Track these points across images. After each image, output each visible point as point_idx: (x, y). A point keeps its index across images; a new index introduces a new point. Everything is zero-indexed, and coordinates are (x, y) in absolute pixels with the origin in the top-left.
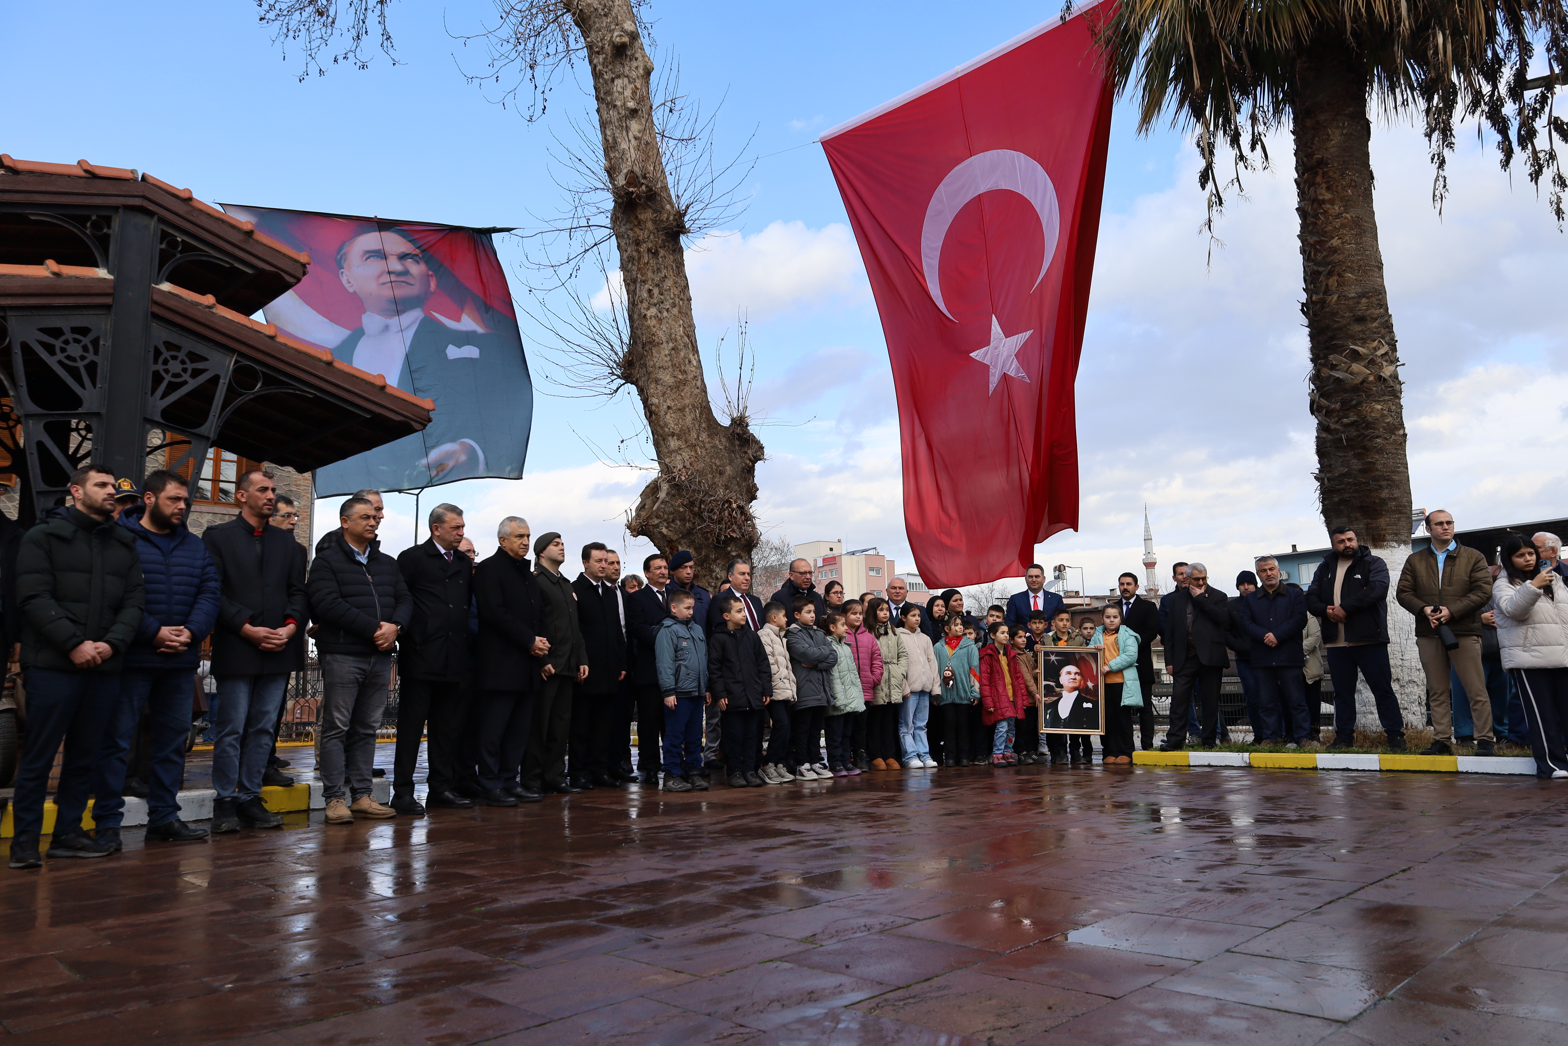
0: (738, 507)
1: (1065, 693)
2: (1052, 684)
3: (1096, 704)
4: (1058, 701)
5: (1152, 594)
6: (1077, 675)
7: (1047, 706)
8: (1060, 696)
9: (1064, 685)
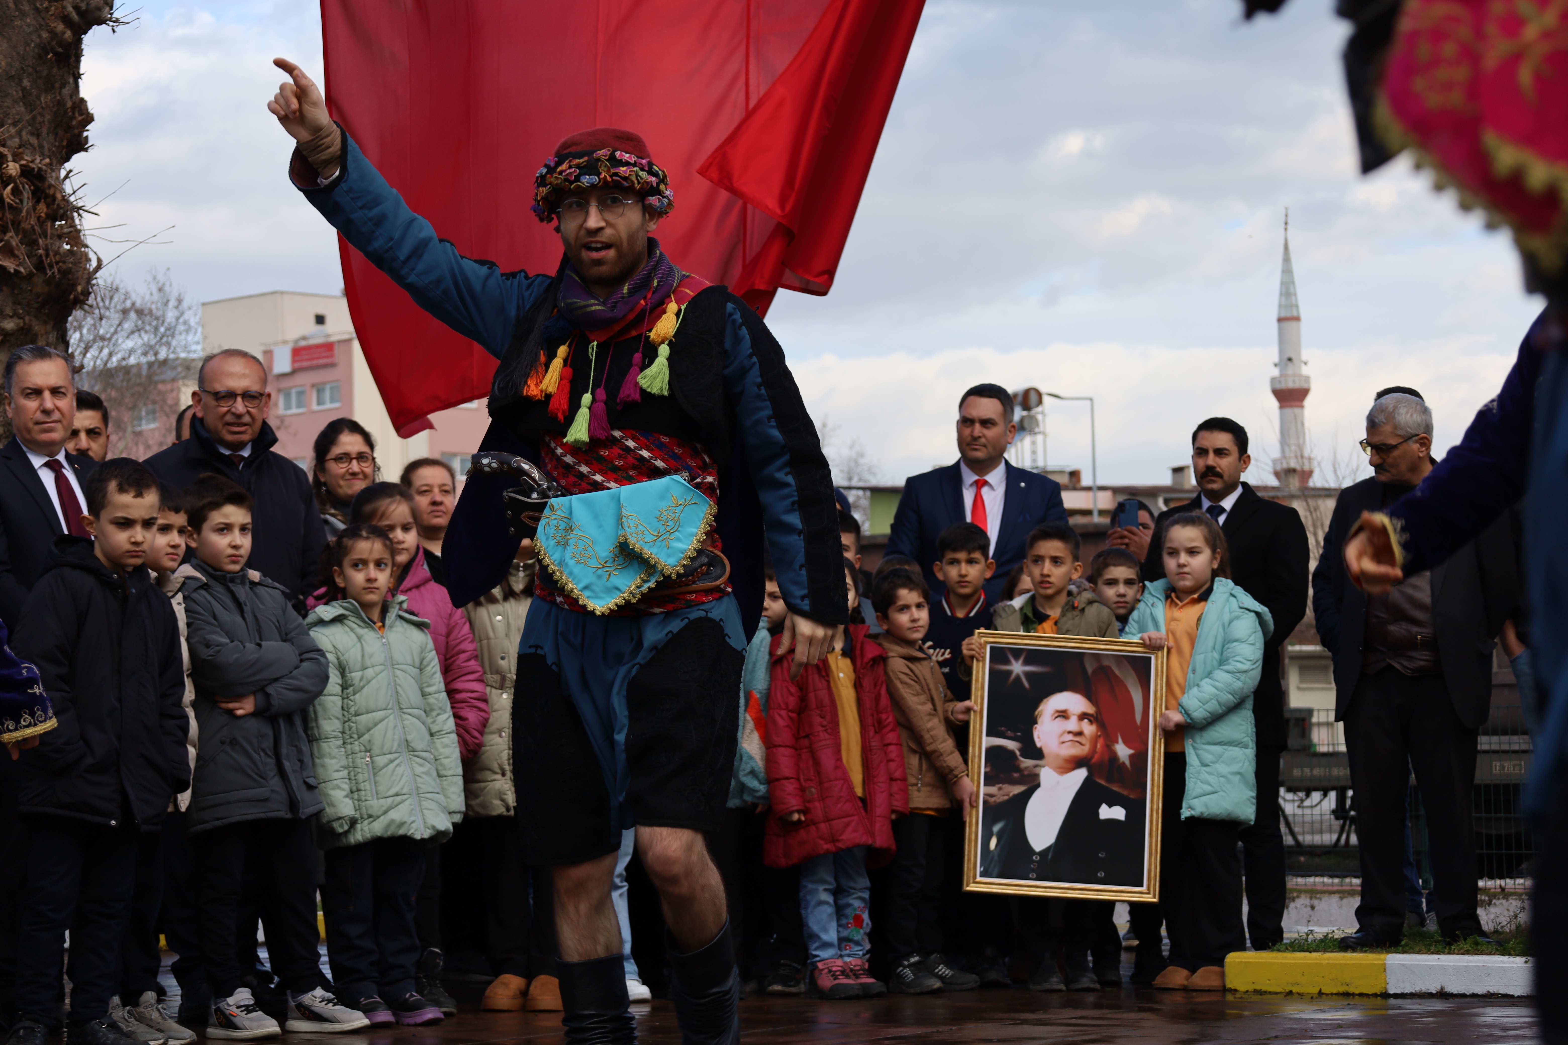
0: (26, 172)
1: (1047, 775)
2: (1011, 745)
3: (1136, 810)
4: (1025, 797)
5: (1294, 484)
6: (1086, 721)
7: (993, 812)
8: (1033, 784)
9: (1046, 751)
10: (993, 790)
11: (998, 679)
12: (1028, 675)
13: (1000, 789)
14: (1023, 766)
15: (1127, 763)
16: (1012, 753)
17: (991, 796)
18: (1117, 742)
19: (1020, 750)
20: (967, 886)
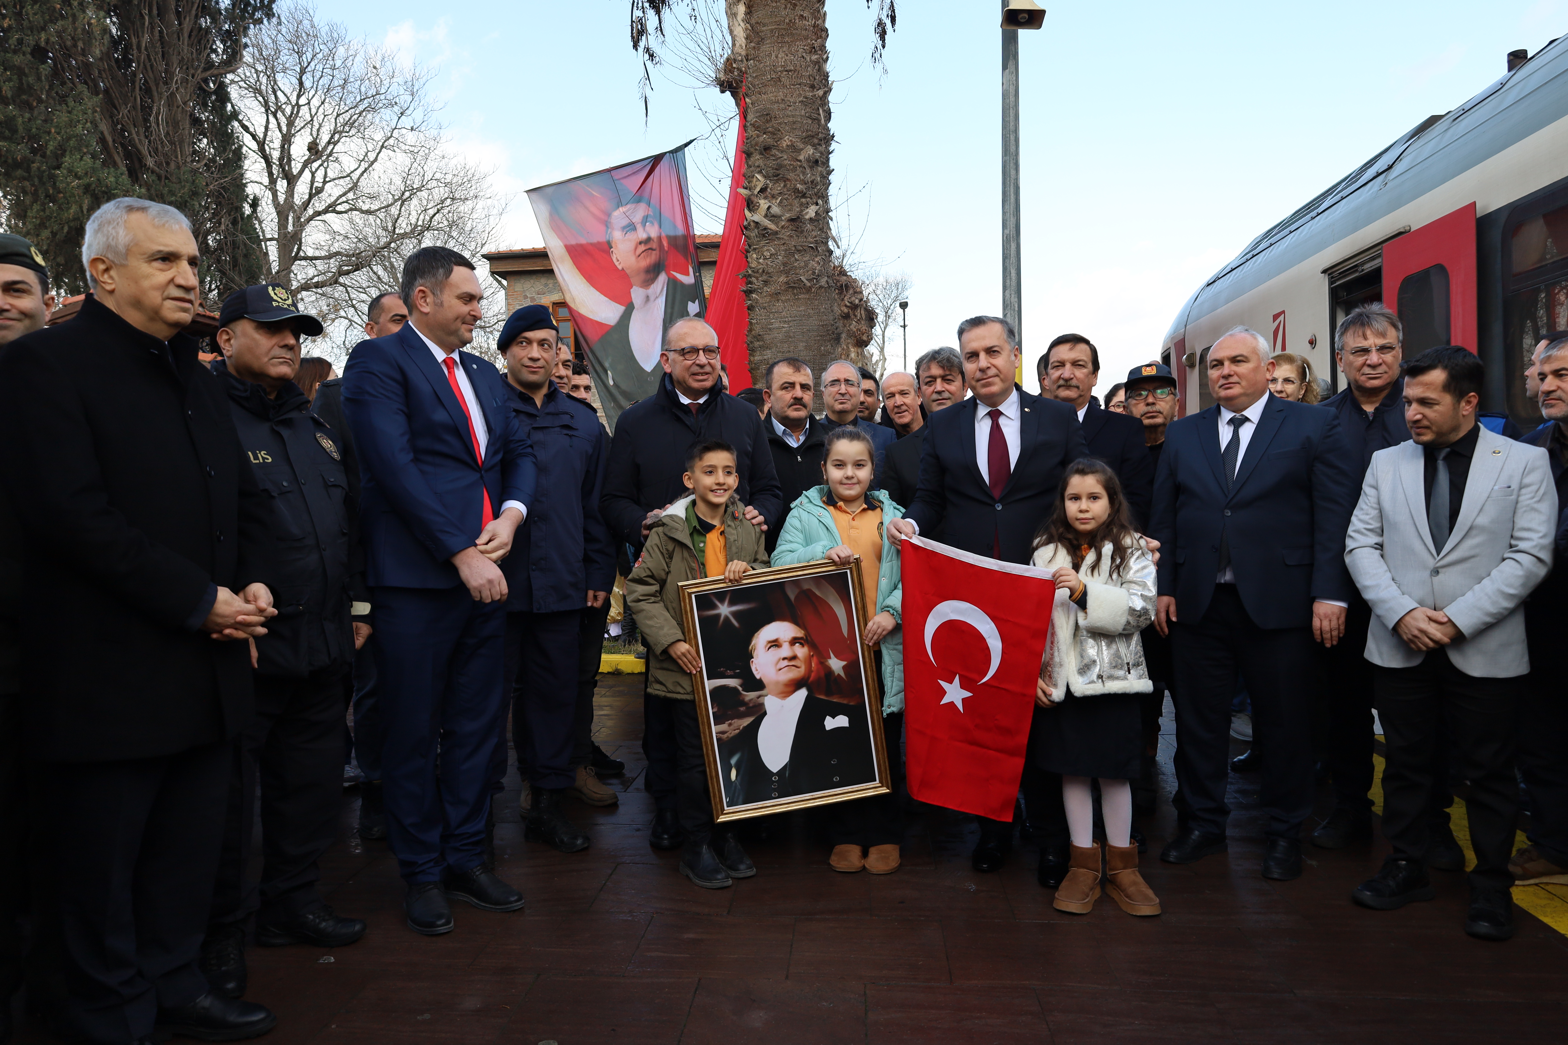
1: (771, 702)
2: (733, 682)
3: (857, 715)
4: (755, 725)
6: (797, 644)
7: (728, 747)
8: (760, 713)
9: (765, 681)
10: (723, 727)
11: (708, 624)
12: (735, 614)
13: (730, 725)
14: (747, 699)
15: (842, 674)
16: (735, 689)
18: (830, 658)
19: (741, 686)
20: (717, 819)
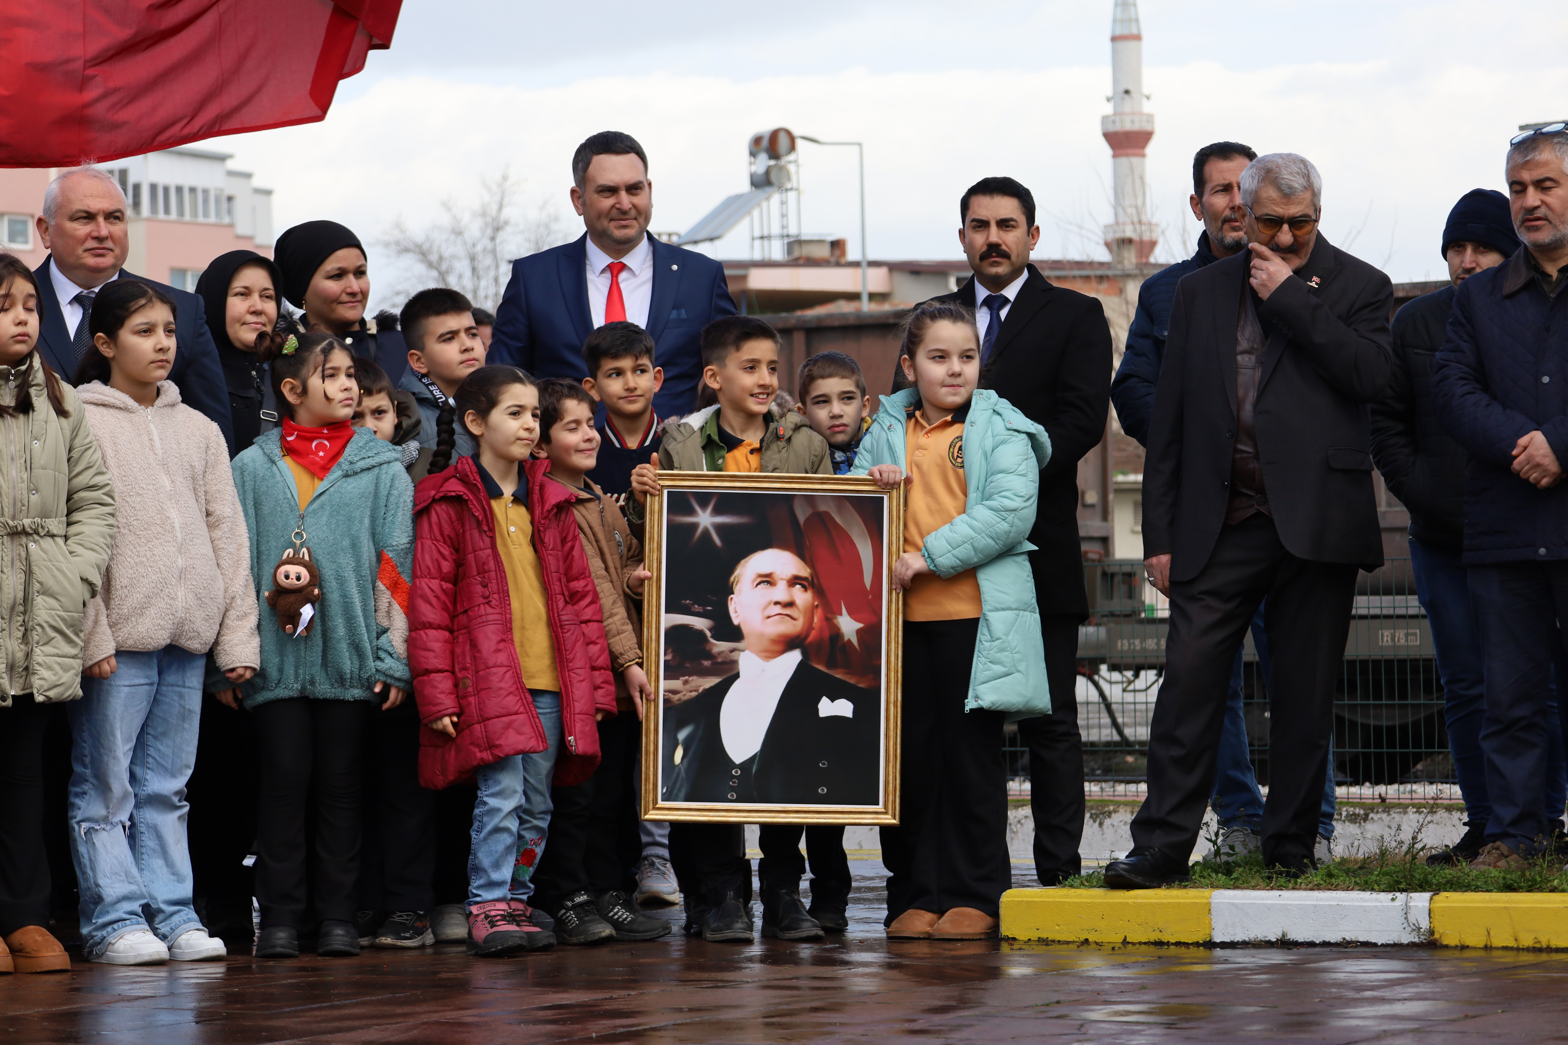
1: (748, 661)
2: (699, 623)
3: (867, 703)
6: (798, 586)
7: (677, 714)
8: (729, 674)
9: (745, 629)
10: (676, 684)
11: (680, 535)
12: (719, 528)
13: (686, 682)
14: (715, 650)
15: (855, 641)
16: (701, 633)
17: (675, 692)
18: (841, 614)
19: (710, 630)
